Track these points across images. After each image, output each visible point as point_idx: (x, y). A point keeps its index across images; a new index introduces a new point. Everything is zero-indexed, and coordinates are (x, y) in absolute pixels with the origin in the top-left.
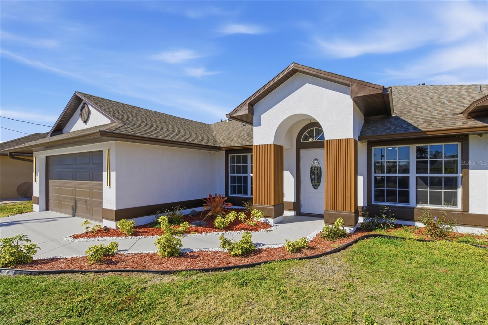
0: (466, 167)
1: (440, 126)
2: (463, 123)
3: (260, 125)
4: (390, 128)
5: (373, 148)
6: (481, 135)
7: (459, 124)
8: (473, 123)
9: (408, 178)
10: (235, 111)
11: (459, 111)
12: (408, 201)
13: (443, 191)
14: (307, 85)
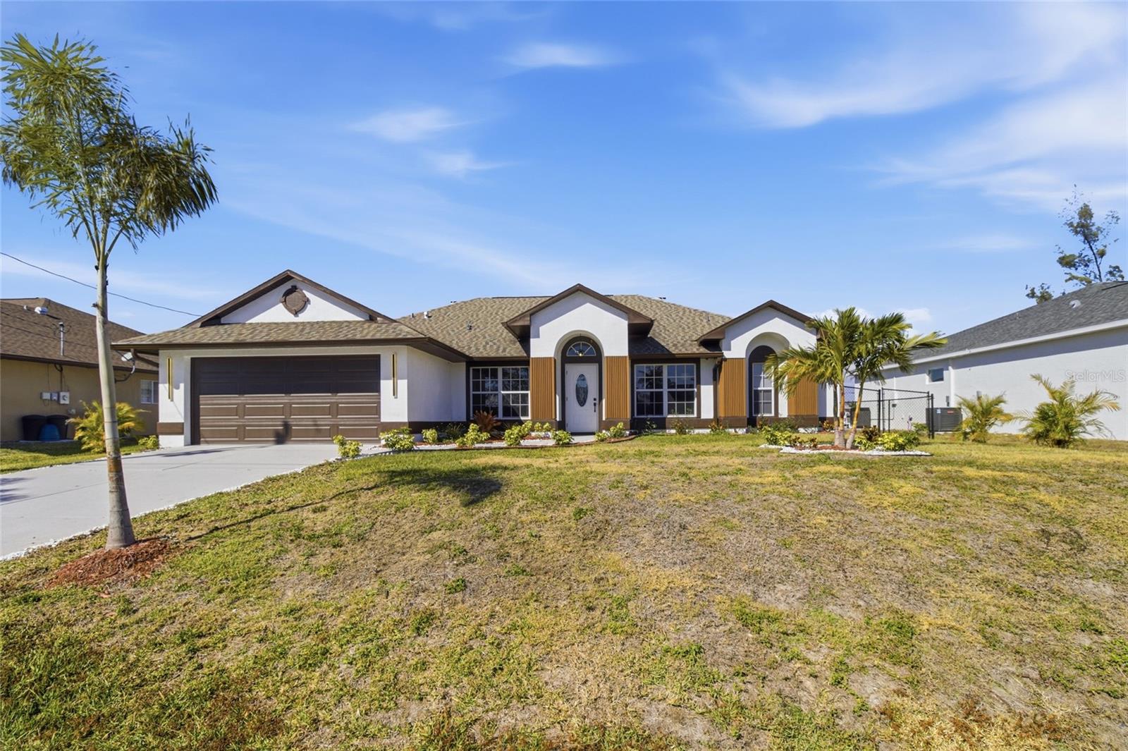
0: (699, 383)
1: (684, 351)
2: (698, 350)
3: (538, 337)
4: (649, 349)
5: (635, 366)
6: (707, 359)
7: (695, 350)
8: (703, 350)
9: (662, 392)
10: (515, 320)
11: (694, 338)
12: (662, 414)
13: (685, 403)
14: (588, 304)
